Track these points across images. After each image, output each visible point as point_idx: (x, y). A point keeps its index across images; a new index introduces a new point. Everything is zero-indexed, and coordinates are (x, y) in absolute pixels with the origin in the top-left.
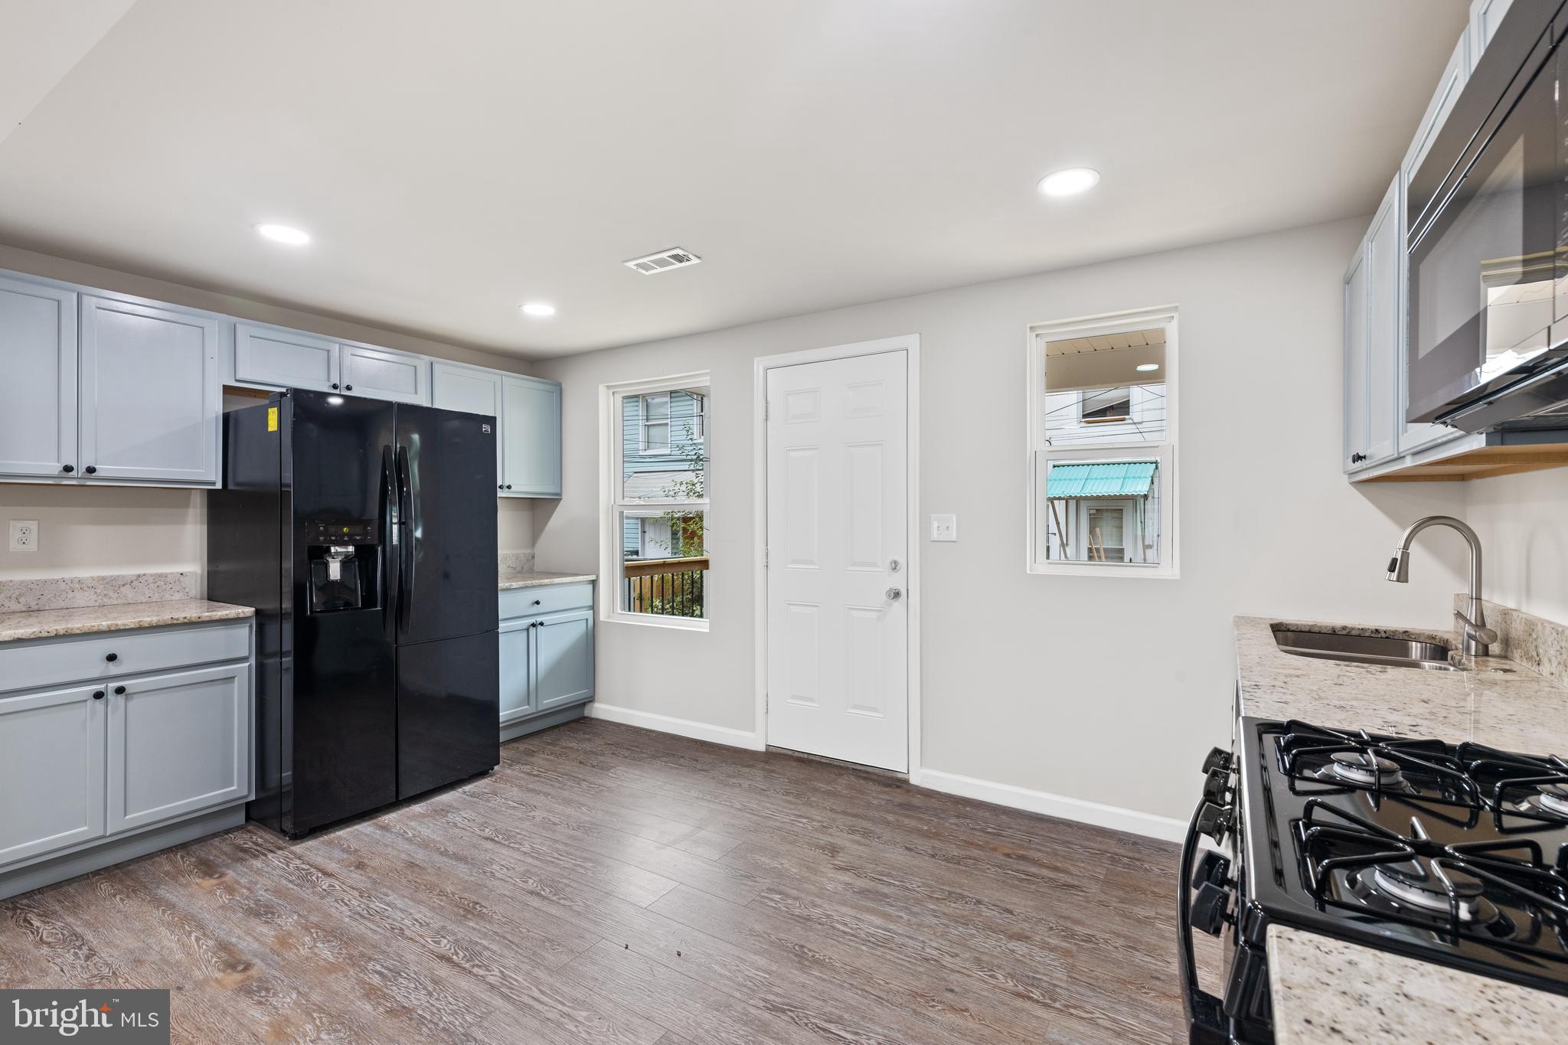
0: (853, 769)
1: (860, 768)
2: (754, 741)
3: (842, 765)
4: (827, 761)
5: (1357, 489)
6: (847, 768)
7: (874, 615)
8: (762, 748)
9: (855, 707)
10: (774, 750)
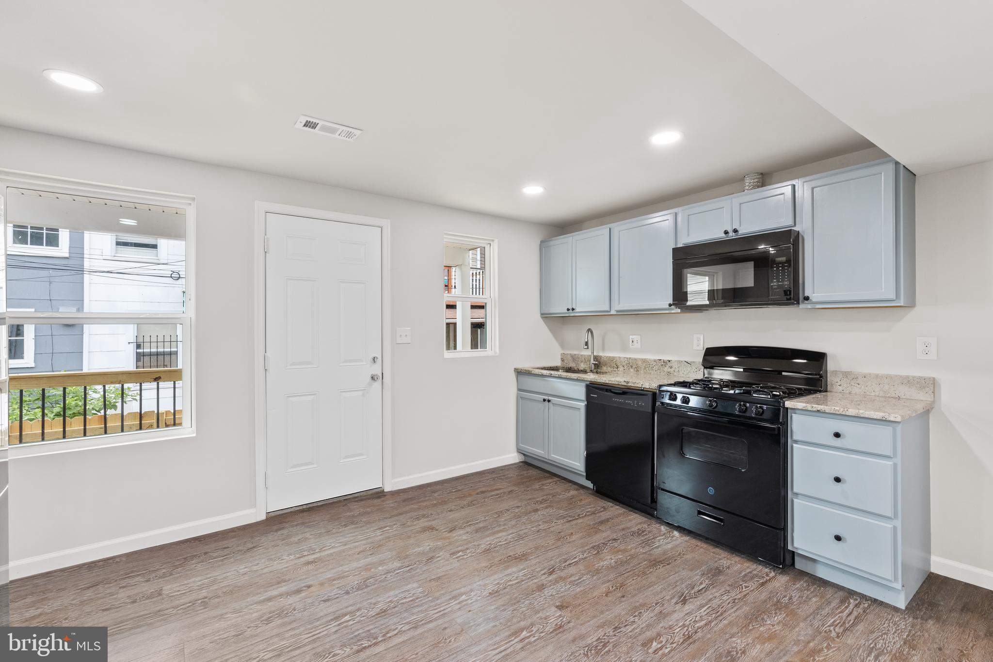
0: (344, 500)
1: (349, 497)
2: (256, 515)
3: (335, 501)
4: (324, 503)
5: (544, 321)
6: (340, 501)
7: (360, 393)
8: (263, 517)
9: (346, 457)
10: (273, 514)
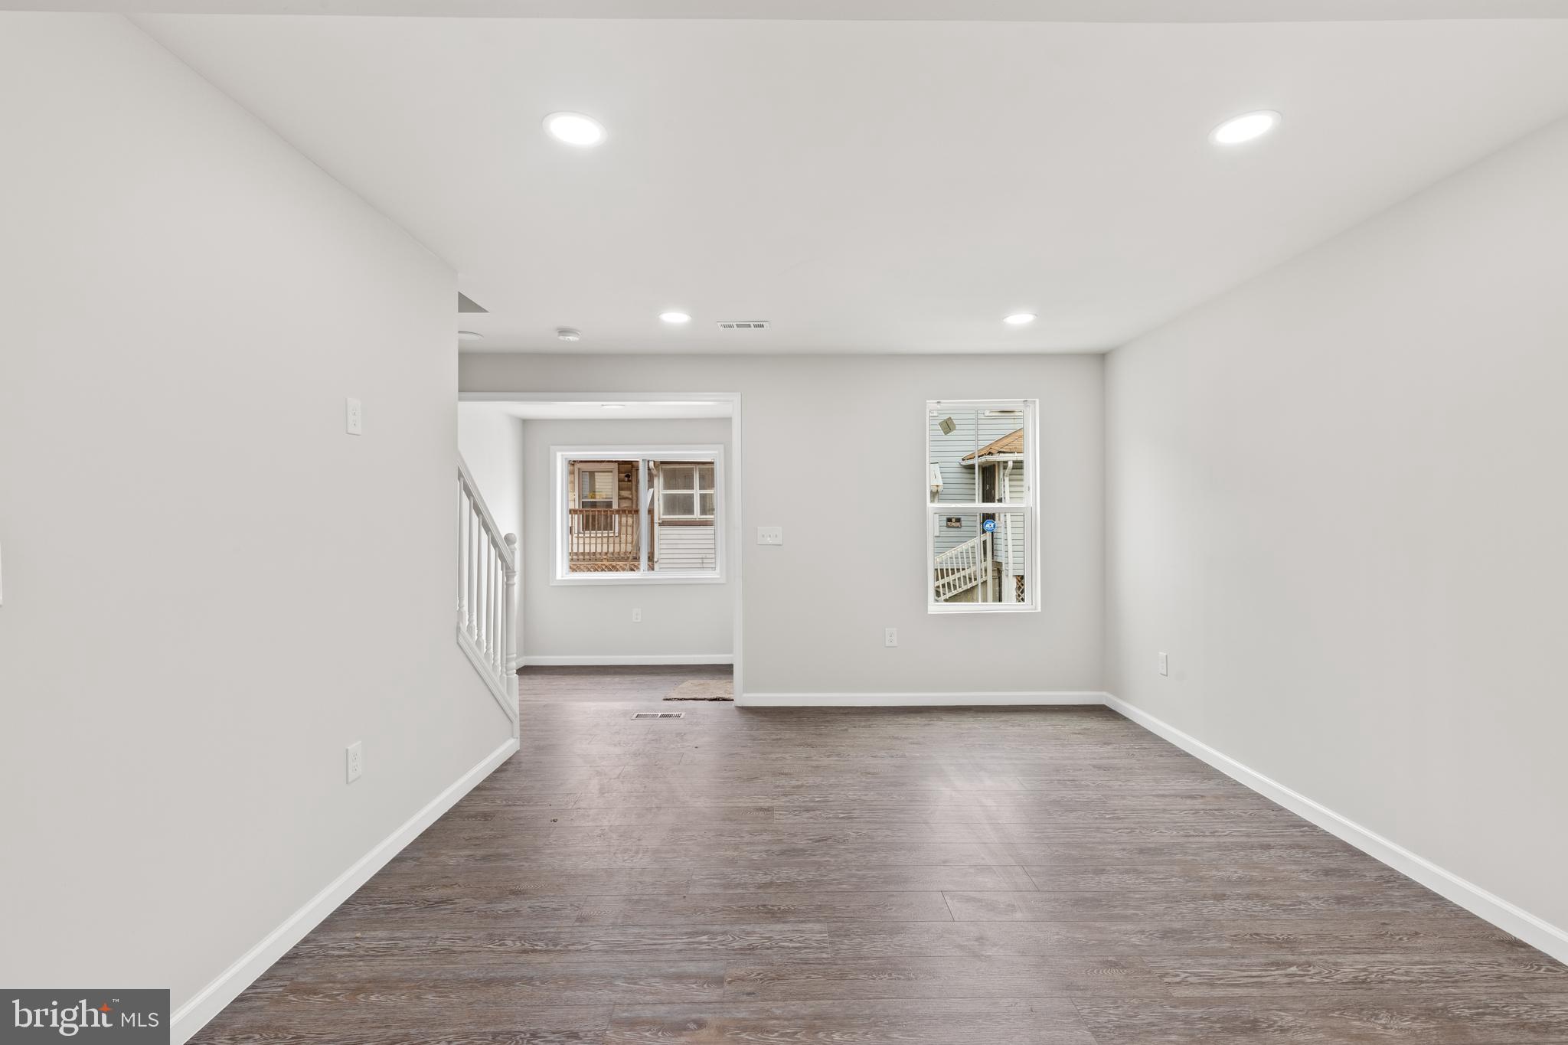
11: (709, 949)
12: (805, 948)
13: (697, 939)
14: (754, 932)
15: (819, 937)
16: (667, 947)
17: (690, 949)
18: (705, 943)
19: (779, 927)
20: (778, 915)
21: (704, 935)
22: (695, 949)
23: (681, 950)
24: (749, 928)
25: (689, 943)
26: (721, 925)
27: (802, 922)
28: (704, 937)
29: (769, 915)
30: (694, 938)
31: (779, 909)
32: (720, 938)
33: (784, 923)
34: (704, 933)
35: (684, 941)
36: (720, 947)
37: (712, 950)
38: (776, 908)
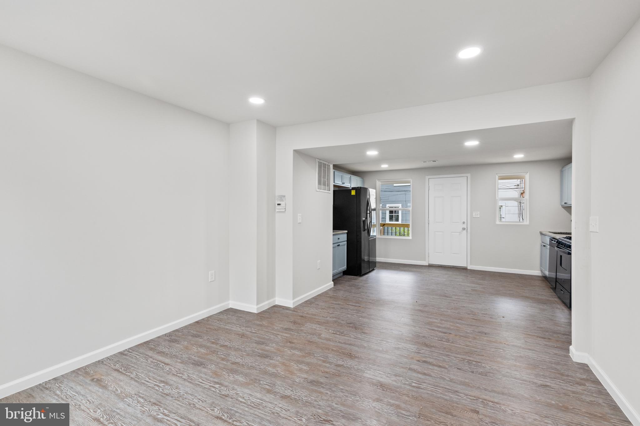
11: (413, 380)
12: (376, 370)
13: (417, 385)
14: (392, 380)
15: (369, 372)
16: (430, 386)
17: (420, 382)
18: (414, 383)
19: (381, 380)
20: (379, 384)
21: (414, 386)
22: (418, 382)
23: (424, 383)
24: (394, 383)
25: (421, 384)
26: (406, 388)
27: (371, 379)
28: (414, 385)
29: (383, 385)
30: (418, 386)
31: (377, 387)
32: (407, 383)
33: (378, 381)
34: (414, 387)
35: (423, 386)
36: (408, 379)
37: (411, 379)
38: (379, 387)
